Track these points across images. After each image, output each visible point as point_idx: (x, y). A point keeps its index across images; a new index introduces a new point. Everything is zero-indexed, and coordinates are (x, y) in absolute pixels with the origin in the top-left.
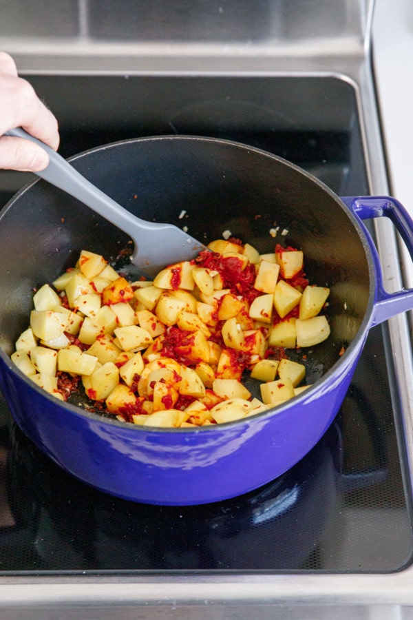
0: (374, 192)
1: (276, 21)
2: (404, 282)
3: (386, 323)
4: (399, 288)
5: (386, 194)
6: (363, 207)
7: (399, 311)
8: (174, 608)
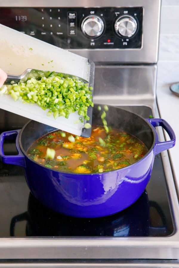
0: (155, 117)
1: (125, 89)
2: (165, 140)
3: (160, 153)
4: (164, 141)
5: (159, 118)
6: (152, 122)
7: (165, 150)
8: (86, 249)
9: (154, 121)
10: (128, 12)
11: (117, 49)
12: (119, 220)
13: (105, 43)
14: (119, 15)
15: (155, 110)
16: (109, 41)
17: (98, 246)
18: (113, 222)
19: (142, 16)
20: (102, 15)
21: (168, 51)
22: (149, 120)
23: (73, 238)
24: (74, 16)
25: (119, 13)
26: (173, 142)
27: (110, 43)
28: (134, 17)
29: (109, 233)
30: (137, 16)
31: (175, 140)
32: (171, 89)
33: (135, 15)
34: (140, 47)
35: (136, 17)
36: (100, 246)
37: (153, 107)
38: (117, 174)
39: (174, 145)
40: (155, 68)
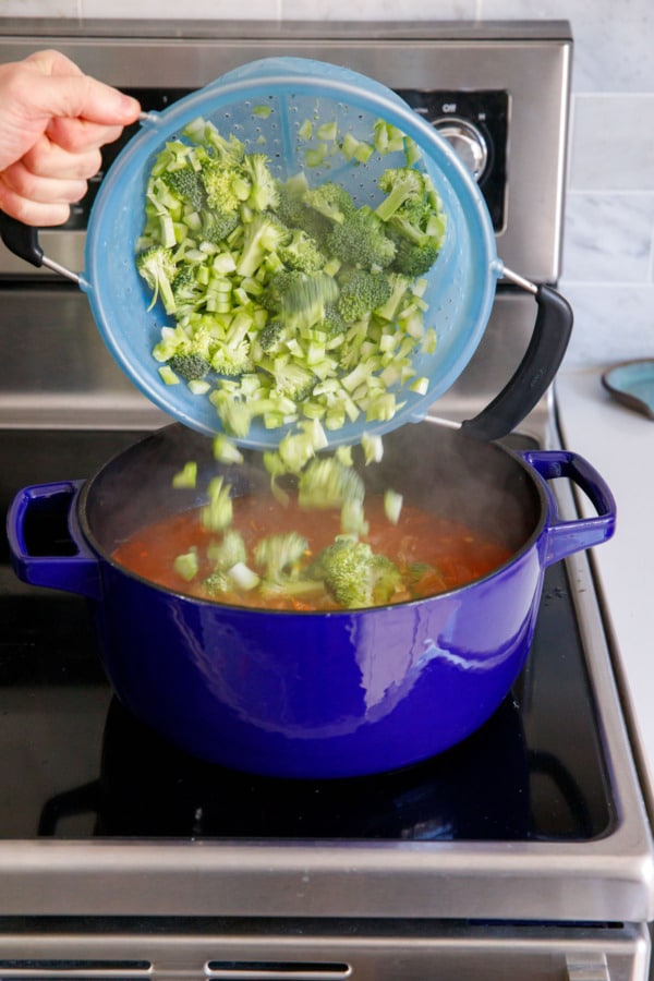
2: (580, 514)
6: (535, 461)
7: (580, 549)
8: (306, 879)
9: (542, 458)
10: (457, 109)
17: (347, 870)
19: (504, 123)
21: (594, 248)
22: (526, 454)
23: (261, 843)
25: (424, 111)
26: (607, 521)
28: (478, 124)
30: (486, 121)
31: (613, 515)
32: (605, 384)
33: (482, 117)
34: (498, 225)
35: (484, 126)
36: (355, 869)
37: (542, 439)
39: (610, 532)
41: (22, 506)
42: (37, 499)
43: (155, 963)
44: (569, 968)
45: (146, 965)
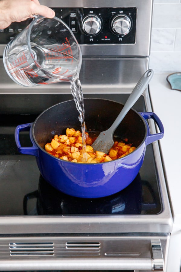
0: (148, 111)
3: (152, 143)
4: (155, 133)
5: (151, 111)
6: (144, 115)
7: (156, 140)
8: (90, 225)
9: (146, 114)
10: (123, 12)
11: (114, 45)
12: (117, 199)
13: (103, 39)
14: (115, 15)
15: (147, 98)
16: (106, 37)
17: (99, 223)
18: (112, 202)
19: (136, 15)
20: (100, 14)
22: (142, 113)
23: (79, 216)
24: (75, 15)
25: (115, 13)
26: (162, 134)
27: (107, 39)
28: (129, 16)
29: (108, 212)
31: (163, 132)
33: (130, 14)
34: (134, 42)
35: (130, 16)
37: (145, 95)
38: (115, 163)
40: (147, 60)
41: (18, 131)
42: (21, 128)
43: (54, 243)
44: (151, 243)
45: (52, 243)
